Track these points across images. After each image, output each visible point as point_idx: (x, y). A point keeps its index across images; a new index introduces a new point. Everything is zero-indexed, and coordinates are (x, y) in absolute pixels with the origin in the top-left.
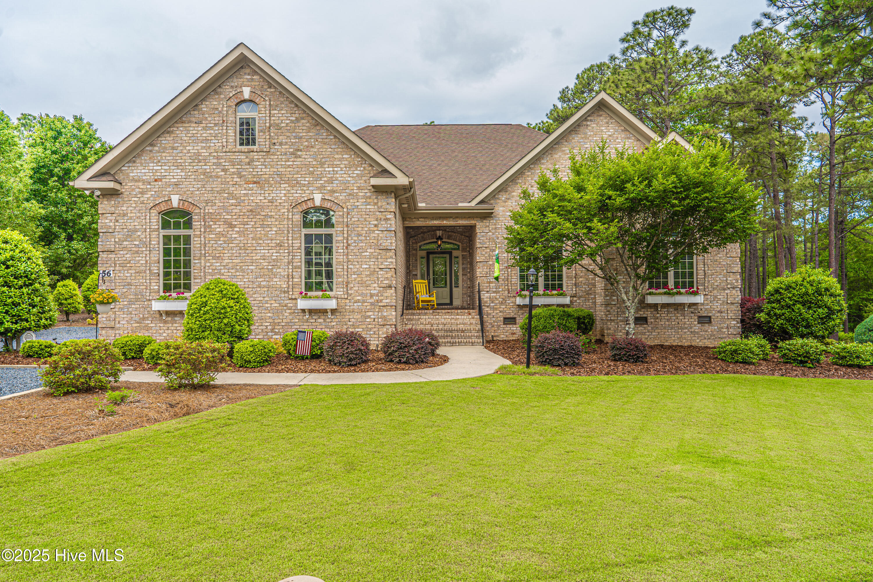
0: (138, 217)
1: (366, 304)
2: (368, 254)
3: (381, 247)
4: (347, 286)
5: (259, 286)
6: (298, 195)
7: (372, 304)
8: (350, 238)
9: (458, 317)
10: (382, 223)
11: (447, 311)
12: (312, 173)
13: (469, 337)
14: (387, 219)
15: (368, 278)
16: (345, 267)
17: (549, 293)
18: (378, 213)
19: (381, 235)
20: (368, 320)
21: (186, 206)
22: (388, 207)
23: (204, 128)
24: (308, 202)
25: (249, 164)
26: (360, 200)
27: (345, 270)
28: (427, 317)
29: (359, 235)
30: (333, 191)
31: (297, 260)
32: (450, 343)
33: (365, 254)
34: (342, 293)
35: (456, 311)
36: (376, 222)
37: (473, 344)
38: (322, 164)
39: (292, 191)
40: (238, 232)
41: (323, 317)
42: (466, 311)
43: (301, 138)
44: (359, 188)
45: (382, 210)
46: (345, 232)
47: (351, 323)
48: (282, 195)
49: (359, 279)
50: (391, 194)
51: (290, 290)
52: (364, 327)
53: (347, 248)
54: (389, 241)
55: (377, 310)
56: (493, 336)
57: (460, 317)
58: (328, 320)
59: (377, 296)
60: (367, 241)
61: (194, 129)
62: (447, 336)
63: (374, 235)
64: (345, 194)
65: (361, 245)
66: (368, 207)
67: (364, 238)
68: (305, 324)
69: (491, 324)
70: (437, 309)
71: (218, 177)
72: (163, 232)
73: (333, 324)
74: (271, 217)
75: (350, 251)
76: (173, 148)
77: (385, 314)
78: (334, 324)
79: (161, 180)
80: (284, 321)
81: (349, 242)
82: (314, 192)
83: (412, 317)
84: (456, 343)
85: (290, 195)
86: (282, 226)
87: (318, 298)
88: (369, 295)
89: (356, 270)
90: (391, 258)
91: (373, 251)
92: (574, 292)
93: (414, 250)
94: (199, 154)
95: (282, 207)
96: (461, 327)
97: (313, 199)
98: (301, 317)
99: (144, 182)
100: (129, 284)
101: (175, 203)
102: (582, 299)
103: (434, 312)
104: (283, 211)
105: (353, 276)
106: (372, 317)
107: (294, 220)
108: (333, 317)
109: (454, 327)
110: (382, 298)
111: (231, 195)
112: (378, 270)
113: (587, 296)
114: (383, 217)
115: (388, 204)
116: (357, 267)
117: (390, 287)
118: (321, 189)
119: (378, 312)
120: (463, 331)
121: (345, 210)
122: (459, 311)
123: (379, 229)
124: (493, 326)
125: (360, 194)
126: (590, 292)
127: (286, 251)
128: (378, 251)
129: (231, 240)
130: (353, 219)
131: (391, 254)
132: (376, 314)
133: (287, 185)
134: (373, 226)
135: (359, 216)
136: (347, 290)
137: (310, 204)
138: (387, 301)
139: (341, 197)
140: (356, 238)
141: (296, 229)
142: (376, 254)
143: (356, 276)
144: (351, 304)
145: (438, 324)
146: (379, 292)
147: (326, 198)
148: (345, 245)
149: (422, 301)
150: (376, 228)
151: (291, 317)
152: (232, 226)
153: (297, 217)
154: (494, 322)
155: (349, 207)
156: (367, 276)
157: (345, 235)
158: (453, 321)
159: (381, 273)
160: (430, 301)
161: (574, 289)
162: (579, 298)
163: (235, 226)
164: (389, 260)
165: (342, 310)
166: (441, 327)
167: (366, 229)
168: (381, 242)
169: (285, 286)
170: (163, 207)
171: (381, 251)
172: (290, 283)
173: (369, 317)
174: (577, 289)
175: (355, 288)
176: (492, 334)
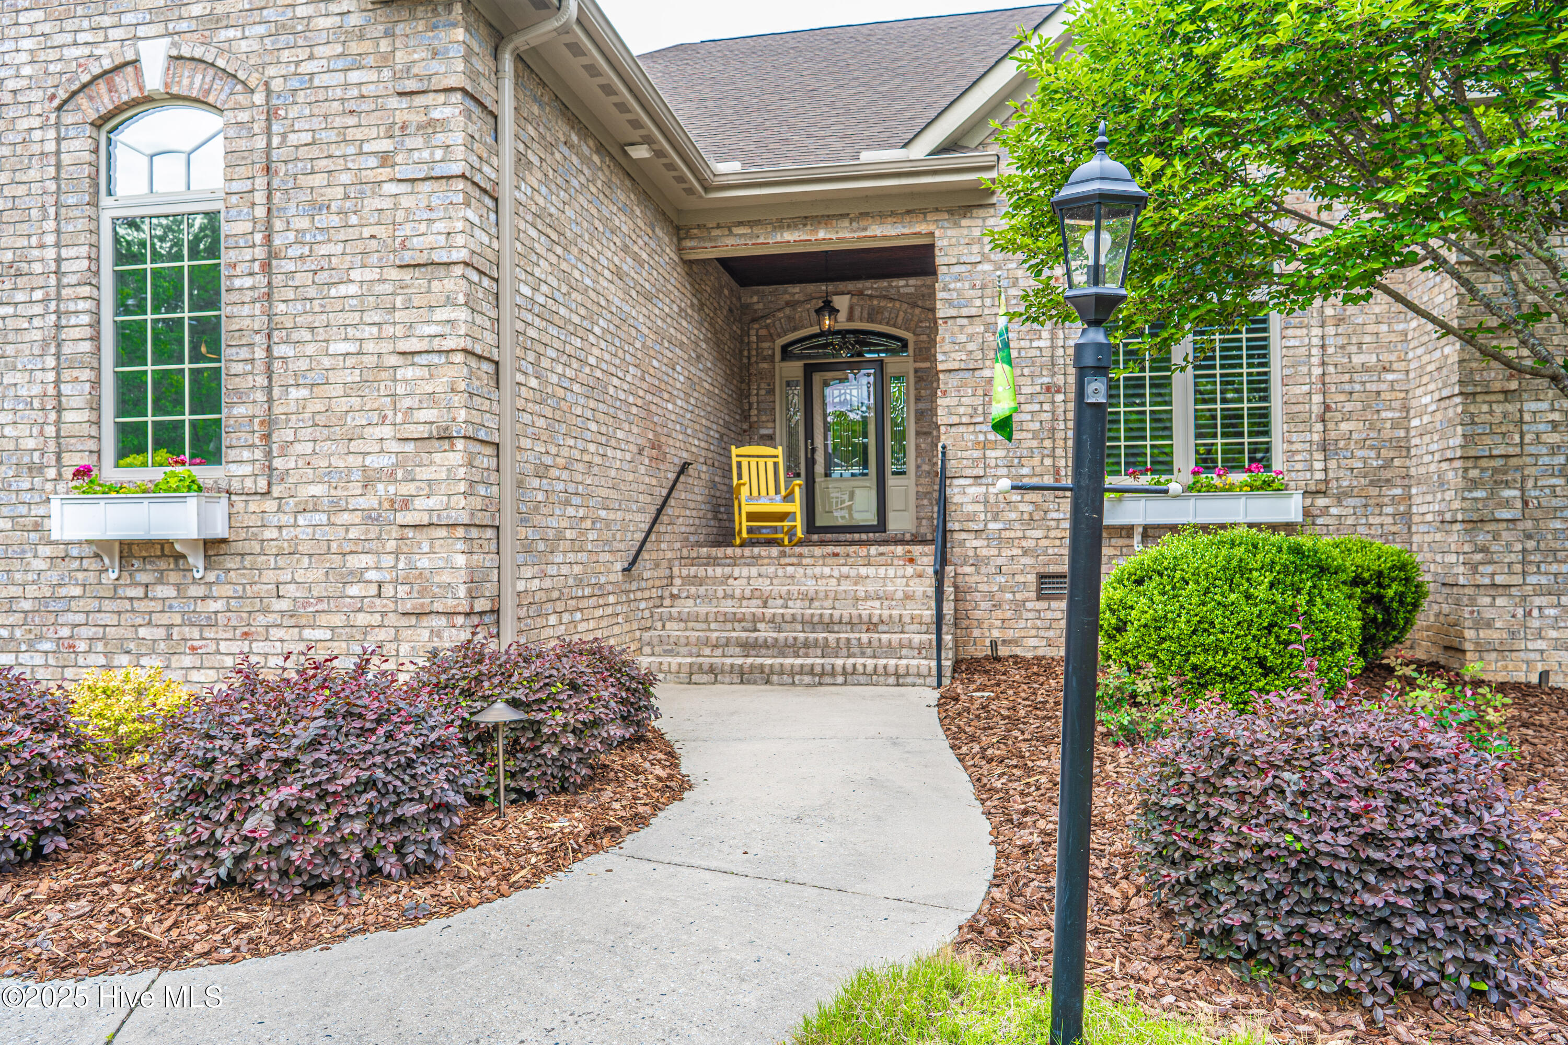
1: (345, 517)
2: (353, 289)
3: (408, 257)
4: (267, 437)
6: (82, 49)
7: (371, 518)
8: (278, 225)
9: (863, 571)
10: (410, 143)
11: (830, 549)
13: (891, 650)
14: (430, 127)
15: (356, 402)
16: (260, 353)
17: (1217, 481)
18: (394, 102)
19: (405, 202)
20: (354, 590)
22: (436, 66)
24: (118, 79)
26: (319, 51)
27: (260, 367)
28: (754, 571)
29: (318, 207)
30: (213, 22)
31: (76, 333)
32: (812, 672)
33: (343, 290)
34: (247, 469)
35: (863, 551)
36: (386, 145)
37: (900, 678)
39: (59, 39)
41: (173, 577)
42: (899, 550)
45: (412, 85)
46: (260, 197)
47: (284, 605)
48: (24, 57)
49: (319, 406)
50: (449, 6)
51: (51, 459)
52: (338, 620)
53: (267, 267)
54: (439, 226)
55: (391, 545)
56: (994, 645)
57: (871, 571)
58: (194, 591)
59: (392, 478)
60: (352, 233)
62: (806, 645)
63: (378, 203)
64: (261, 30)
65: (324, 250)
66: (354, 77)
67: (335, 220)
68: (108, 605)
69: (991, 595)
70: (801, 543)
73: (213, 606)
75: (278, 280)
77: (424, 563)
78: (219, 605)
80: (31, 591)
81: (277, 241)
82: (142, 31)
83: (701, 571)
84: (833, 674)
85: (52, 55)
86: (21, 190)
87: (151, 491)
88: (357, 475)
89: (303, 364)
90: (450, 302)
91: (371, 274)
92: (1320, 476)
93: (765, 359)
95: (21, 110)
96: (873, 609)
97: (135, 62)
98: (92, 577)
102: (1351, 501)
103: (783, 554)
104: (24, 124)
105: (294, 393)
106: (371, 575)
107: (66, 159)
108: (211, 577)
109: (844, 611)
110: (407, 489)
112: (394, 360)
113: (1374, 491)
114: (415, 118)
115: (435, 54)
116: (310, 349)
117: (446, 437)
118: (166, 15)
119: (397, 554)
120: (872, 626)
121: (259, 98)
122: (873, 550)
123: (402, 172)
124: (997, 606)
125: (323, 23)
126: (1388, 474)
127: (38, 295)
128: (394, 274)
130: (293, 138)
131: (449, 284)
132: (388, 561)
133: (39, 15)
134: (372, 162)
135: (316, 123)
136: (269, 454)
137: (125, 88)
138: (432, 503)
139: (244, 46)
140: (304, 223)
141: (71, 200)
142: (388, 288)
143: (304, 392)
144: (286, 519)
145: (787, 598)
146: (402, 461)
147: (186, 52)
148: (260, 253)
149: (751, 517)
150: (385, 173)
151: (53, 576)
153: (76, 144)
154: (1001, 589)
155: (276, 85)
156: (349, 390)
157: (260, 212)
158: (846, 586)
159: (410, 373)
160: (783, 516)
161: (1319, 465)
162: (1339, 499)
164: (441, 314)
165: (246, 547)
166: (796, 608)
167: (345, 178)
168: (408, 229)
169: (31, 444)
171: (406, 275)
172: (50, 431)
173: (358, 576)
174: (1332, 464)
175: (299, 448)
176: (996, 633)
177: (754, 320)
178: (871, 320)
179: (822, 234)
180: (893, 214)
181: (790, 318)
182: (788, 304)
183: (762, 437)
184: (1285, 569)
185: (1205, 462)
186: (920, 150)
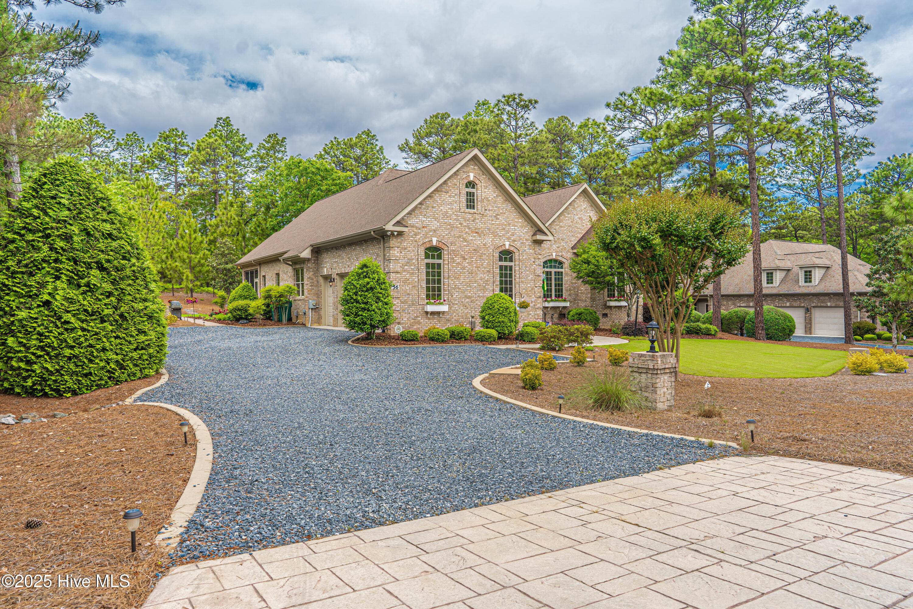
0: (413, 251)
2: (530, 278)
3: (536, 275)
5: (479, 296)
6: (498, 242)
7: (532, 307)
12: (504, 229)
20: (530, 316)
21: (441, 245)
23: (450, 196)
24: (503, 246)
25: (473, 221)
26: (527, 247)
30: (514, 241)
31: (495, 281)
36: (534, 260)
38: (509, 224)
39: (495, 240)
40: (468, 263)
43: (499, 207)
44: (526, 240)
46: (520, 265)
47: (523, 318)
48: (490, 241)
59: (534, 302)
60: (530, 271)
61: (444, 196)
64: (520, 243)
67: (528, 269)
71: (457, 228)
72: (425, 261)
74: (485, 254)
76: (433, 207)
77: (538, 312)
79: (426, 227)
82: (505, 240)
85: (494, 242)
86: (490, 260)
88: (530, 302)
91: (532, 276)
94: (447, 212)
95: (490, 249)
97: (505, 244)
99: (417, 228)
100: (409, 294)
101: (434, 243)
102: (572, 303)
104: (490, 251)
107: (495, 256)
110: (536, 303)
111: (465, 240)
113: (574, 302)
115: (539, 250)
116: (525, 285)
118: (509, 239)
121: (520, 252)
125: (527, 244)
127: (492, 275)
129: (464, 268)
130: (524, 258)
133: (492, 236)
134: (532, 262)
135: (526, 256)
136: (521, 299)
137: (503, 248)
139: (518, 245)
141: (495, 262)
142: (534, 278)
146: (535, 300)
147: (511, 244)
150: (534, 264)
152: (465, 259)
153: (497, 255)
155: (522, 250)
156: (530, 291)
157: (520, 267)
159: (536, 289)
161: (568, 298)
163: (466, 259)
167: (529, 264)
168: (536, 271)
170: (427, 245)
171: (536, 277)
174: (570, 297)
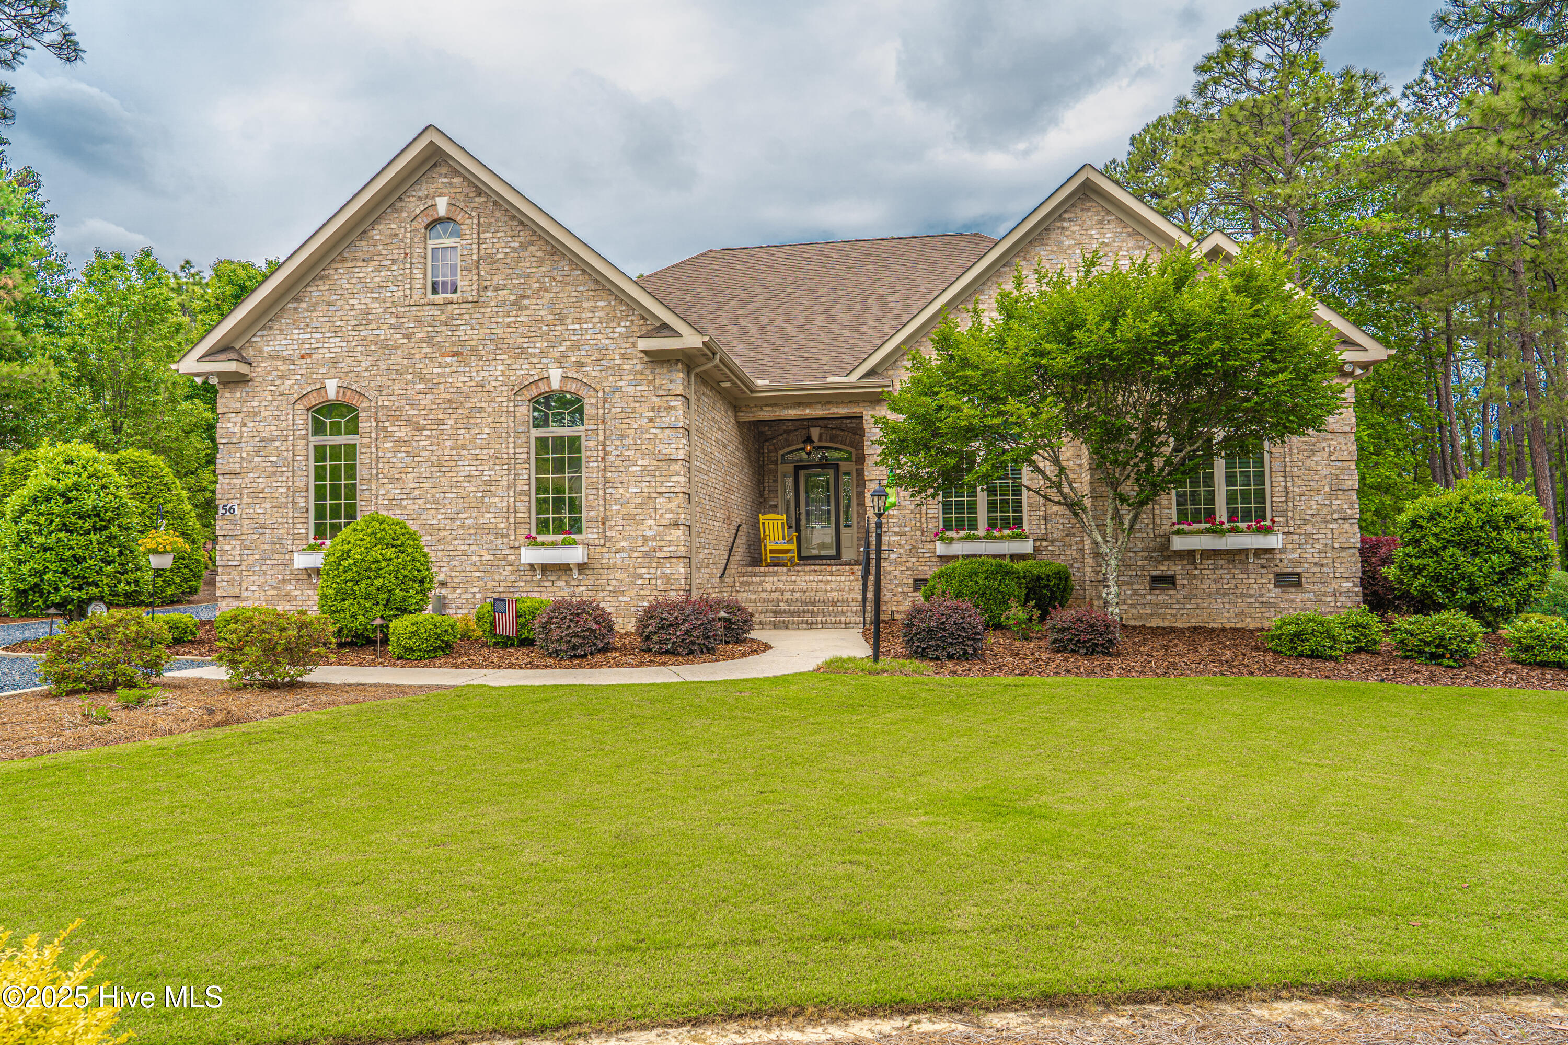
0: (276, 418)
1: (636, 554)
2: (638, 468)
3: (661, 457)
4: (604, 524)
5: (462, 526)
6: (524, 371)
7: (646, 555)
8: (608, 443)
9: (829, 578)
10: (662, 414)
11: (812, 568)
12: (546, 334)
13: (843, 613)
14: (670, 409)
15: (639, 511)
16: (601, 492)
17: (996, 533)
18: (655, 399)
19: (659, 436)
20: (639, 582)
21: (349, 398)
22: (671, 386)
23: (377, 269)
24: (540, 384)
25: (445, 323)
26: (624, 377)
27: (601, 497)
28: (776, 579)
29: (623, 436)
30: (581, 364)
31: (522, 482)
32: (807, 623)
33: (634, 468)
34: (596, 536)
35: (829, 569)
36: (651, 414)
37: (847, 625)
38: (562, 319)
39: (515, 367)
40: (429, 437)
41: (564, 578)
42: (847, 568)
43: (528, 276)
44: (623, 357)
45: (662, 393)
46: (601, 432)
47: (610, 588)
48: (499, 373)
49: (625, 512)
50: (676, 364)
51: (512, 532)
52: (633, 593)
53: (603, 459)
54: (673, 446)
55: (654, 565)
56: (892, 612)
57: (833, 578)
58: (573, 583)
59: (655, 540)
60: (638, 447)
61: (363, 272)
62: (804, 612)
63: (648, 436)
64: (599, 368)
65: (626, 453)
66: (639, 388)
67: (631, 442)
68: (536, 589)
69: (892, 590)
70: (798, 565)
71: (397, 347)
72: (315, 440)
73: (581, 589)
74: (481, 410)
75: (608, 464)
76: (329, 303)
77: (668, 571)
78: (583, 589)
79: (310, 356)
80: (502, 584)
81: (608, 449)
82: (550, 366)
83: (749, 579)
84: (817, 623)
85: (511, 373)
86: (498, 425)
87: (554, 544)
88: (640, 539)
89: (618, 496)
90: (677, 474)
91: (646, 463)
92: (1043, 532)
93: (772, 462)
94: (367, 311)
95: (497, 394)
96: (834, 595)
97: (548, 378)
98: (529, 578)
99: (285, 360)
100: (263, 526)
101: (332, 393)
102: (1057, 544)
103: (789, 570)
104: (500, 399)
105: (615, 507)
106: (646, 576)
107: (517, 414)
108: (581, 577)
109: (820, 596)
110: (660, 544)
111: (419, 377)
112: (655, 495)
113: (1067, 539)
114: (663, 405)
115: (671, 382)
116: (621, 491)
117: (676, 525)
118: (560, 360)
119: (657, 568)
120: (834, 603)
121: (600, 395)
122: (834, 568)
123: (657, 425)
124: (895, 595)
125: (626, 367)
126: (1073, 531)
127: (505, 467)
128: (655, 463)
129: (417, 452)
130: (614, 410)
131: (677, 467)
132: (653, 571)
133: (506, 357)
134: (646, 420)
135: (623, 405)
136: (605, 531)
137: (543, 387)
138: (671, 549)
139: (593, 374)
140: (618, 443)
141: (520, 430)
142: (652, 468)
143: (618, 507)
144: (611, 555)
145: (793, 591)
146: (658, 533)
147: (570, 375)
148: (601, 453)
149: (772, 552)
150: (651, 425)
151: (513, 578)
152: (419, 428)
153: (522, 408)
154: (897, 587)
155: (607, 389)
156: (637, 506)
157: (601, 438)
158: (821, 585)
159: (661, 500)
160: (787, 551)
161: (1043, 527)
162: (1053, 542)
163: (424, 427)
164: (674, 479)
165: (595, 566)
166: (797, 595)
167: (635, 426)
168: (661, 447)
169: (502, 526)
170: (313, 400)
171: (660, 464)
172: (512, 521)
173: (641, 577)
174: (1049, 526)
175: (617, 528)
176: (894, 608)
177: (766, 440)
178: (832, 441)
179: (808, 411)
180: (842, 403)
181: (786, 440)
182: (785, 432)
183: (771, 506)
184: (992, 573)
185: (992, 524)
186: (854, 378)
